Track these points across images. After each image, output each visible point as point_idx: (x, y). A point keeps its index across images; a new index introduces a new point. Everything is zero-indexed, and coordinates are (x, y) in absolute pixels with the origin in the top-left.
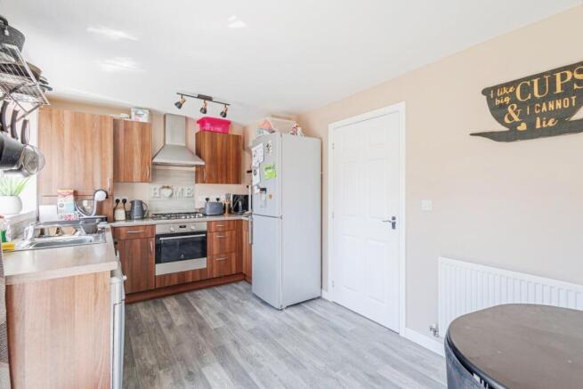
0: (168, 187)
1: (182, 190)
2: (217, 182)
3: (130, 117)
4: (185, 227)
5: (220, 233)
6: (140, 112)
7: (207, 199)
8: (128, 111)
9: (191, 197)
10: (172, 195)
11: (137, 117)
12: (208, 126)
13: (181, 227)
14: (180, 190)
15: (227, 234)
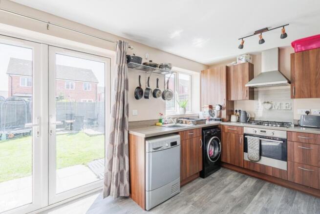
0: (268, 102)
1: (280, 104)
2: (311, 97)
3: (237, 63)
4: (265, 132)
5: (303, 144)
6: (241, 58)
7: (308, 113)
8: (235, 59)
9: (289, 110)
10: (271, 108)
11: (240, 61)
12: (299, 47)
13: (261, 131)
14: (278, 104)
15: (312, 147)
